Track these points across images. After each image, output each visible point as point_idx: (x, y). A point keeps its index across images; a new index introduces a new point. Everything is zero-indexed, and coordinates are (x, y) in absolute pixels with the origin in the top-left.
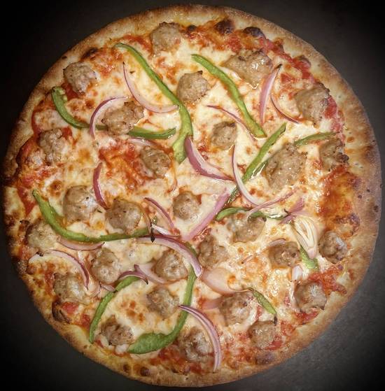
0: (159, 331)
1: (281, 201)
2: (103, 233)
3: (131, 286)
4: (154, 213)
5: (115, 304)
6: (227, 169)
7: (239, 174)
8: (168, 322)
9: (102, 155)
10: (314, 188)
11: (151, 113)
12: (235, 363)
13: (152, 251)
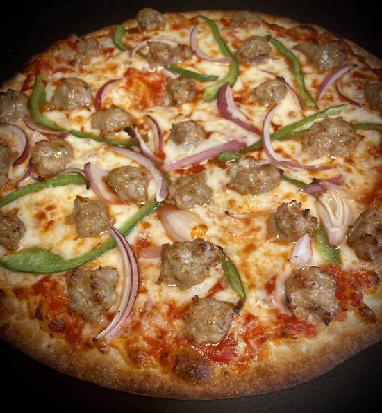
0: (58, 250)
1: (312, 170)
2: (77, 128)
3: (66, 186)
4: (147, 130)
5: (31, 199)
6: (256, 121)
7: (269, 130)
8: (80, 244)
9: (128, 73)
10: (361, 172)
11: (200, 60)
12: (138, 350)
13: (119, 163)
